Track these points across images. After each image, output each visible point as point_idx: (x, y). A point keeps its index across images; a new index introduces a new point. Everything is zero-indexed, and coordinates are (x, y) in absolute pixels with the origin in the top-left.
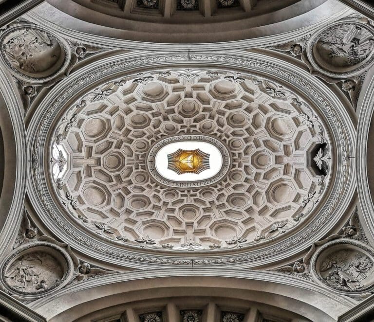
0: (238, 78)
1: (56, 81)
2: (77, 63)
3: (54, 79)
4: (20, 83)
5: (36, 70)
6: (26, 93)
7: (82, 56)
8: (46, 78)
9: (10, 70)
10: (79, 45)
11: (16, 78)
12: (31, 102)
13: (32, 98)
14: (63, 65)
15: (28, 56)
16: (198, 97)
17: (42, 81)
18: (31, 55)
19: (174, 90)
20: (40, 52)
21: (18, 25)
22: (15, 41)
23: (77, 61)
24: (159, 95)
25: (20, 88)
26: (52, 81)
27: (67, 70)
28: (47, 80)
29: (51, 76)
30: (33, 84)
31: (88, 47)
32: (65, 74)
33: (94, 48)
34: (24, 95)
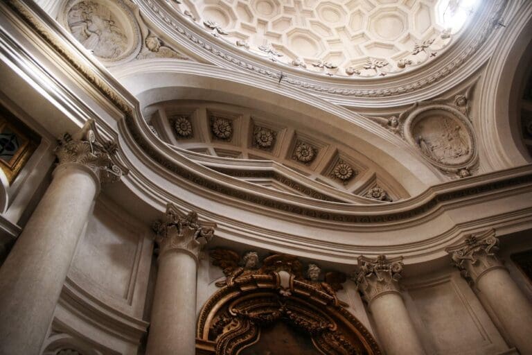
0: (213, 28)
1: (430, 101)
2: (402, 113)
3: (431, 104)
4: (468, 112)
5: (445, 120)
6: (466, 101)
7: (394, 118)
8: (440, 109)
9: (473, 130)
10: (394, 131)
11: (469, 119)
12: (465, 90)
13: (462, 93)
14: (417, 116)
15: (446, 135)
16: (250, 17)
17: (446, 107)
18: (443, 136)
19: (279, 37)
20: (433, 136)
21: (449, 169)
22: (453, 154)
23: (401, 115)
24: (299, 37)
25: (470, 109)
26: (434, 103)
27: (415, 109)
28: (439, 106)
29: (434, 109)
30: (454, 107)
31: (384, 125)
32: (418, 105)
33: (379, 122)
34: (468, 100)
